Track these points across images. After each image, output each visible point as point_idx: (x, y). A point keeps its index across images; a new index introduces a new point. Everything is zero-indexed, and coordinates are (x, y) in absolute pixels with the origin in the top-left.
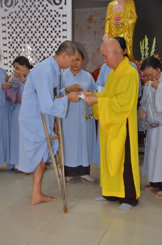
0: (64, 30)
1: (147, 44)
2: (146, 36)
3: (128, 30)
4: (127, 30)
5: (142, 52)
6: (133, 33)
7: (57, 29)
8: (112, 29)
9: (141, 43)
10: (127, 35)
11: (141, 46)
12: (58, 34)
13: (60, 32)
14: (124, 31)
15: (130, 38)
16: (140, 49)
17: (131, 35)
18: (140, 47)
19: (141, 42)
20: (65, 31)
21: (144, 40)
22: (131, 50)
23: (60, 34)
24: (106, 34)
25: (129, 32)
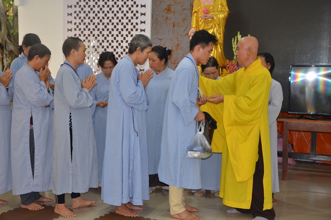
0: (142, 22)
2: (239, 32)
3: (218, 25)
5: (234, 50)
6: (224, 28)
7: (134, 21)
8: (200, 23)
9: (233, 41)
10: (217, 30)
11: (233, 43)
12: (134, 27)
13: (137, 24)
14: (214, 26)
15: (220, 34)
16: (232, 47)
17: (222, 30)
18: (232, 45)
19: (233, 39)
20: (143, 24)
21: (236, 37)
22: (222, 47)
23: (137, 27)
24: (193, 29)
25: (219, 28)
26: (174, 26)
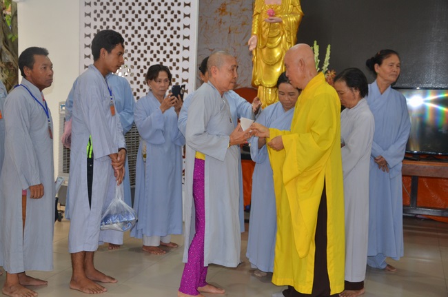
1: (317, 54)
2: (315, 42)
3: (288, 31)
4: (286, 32)
6: (295, 36)
7: (175, 25)
8: (264, 29)
10: (286, 39)
12: (175, 33)
14: (282, 33)
15: (290, 43)
17: (293, 38)
20: (187, 29)
24: (254, 36)
25: (289, 35)
26: (230, 32)
